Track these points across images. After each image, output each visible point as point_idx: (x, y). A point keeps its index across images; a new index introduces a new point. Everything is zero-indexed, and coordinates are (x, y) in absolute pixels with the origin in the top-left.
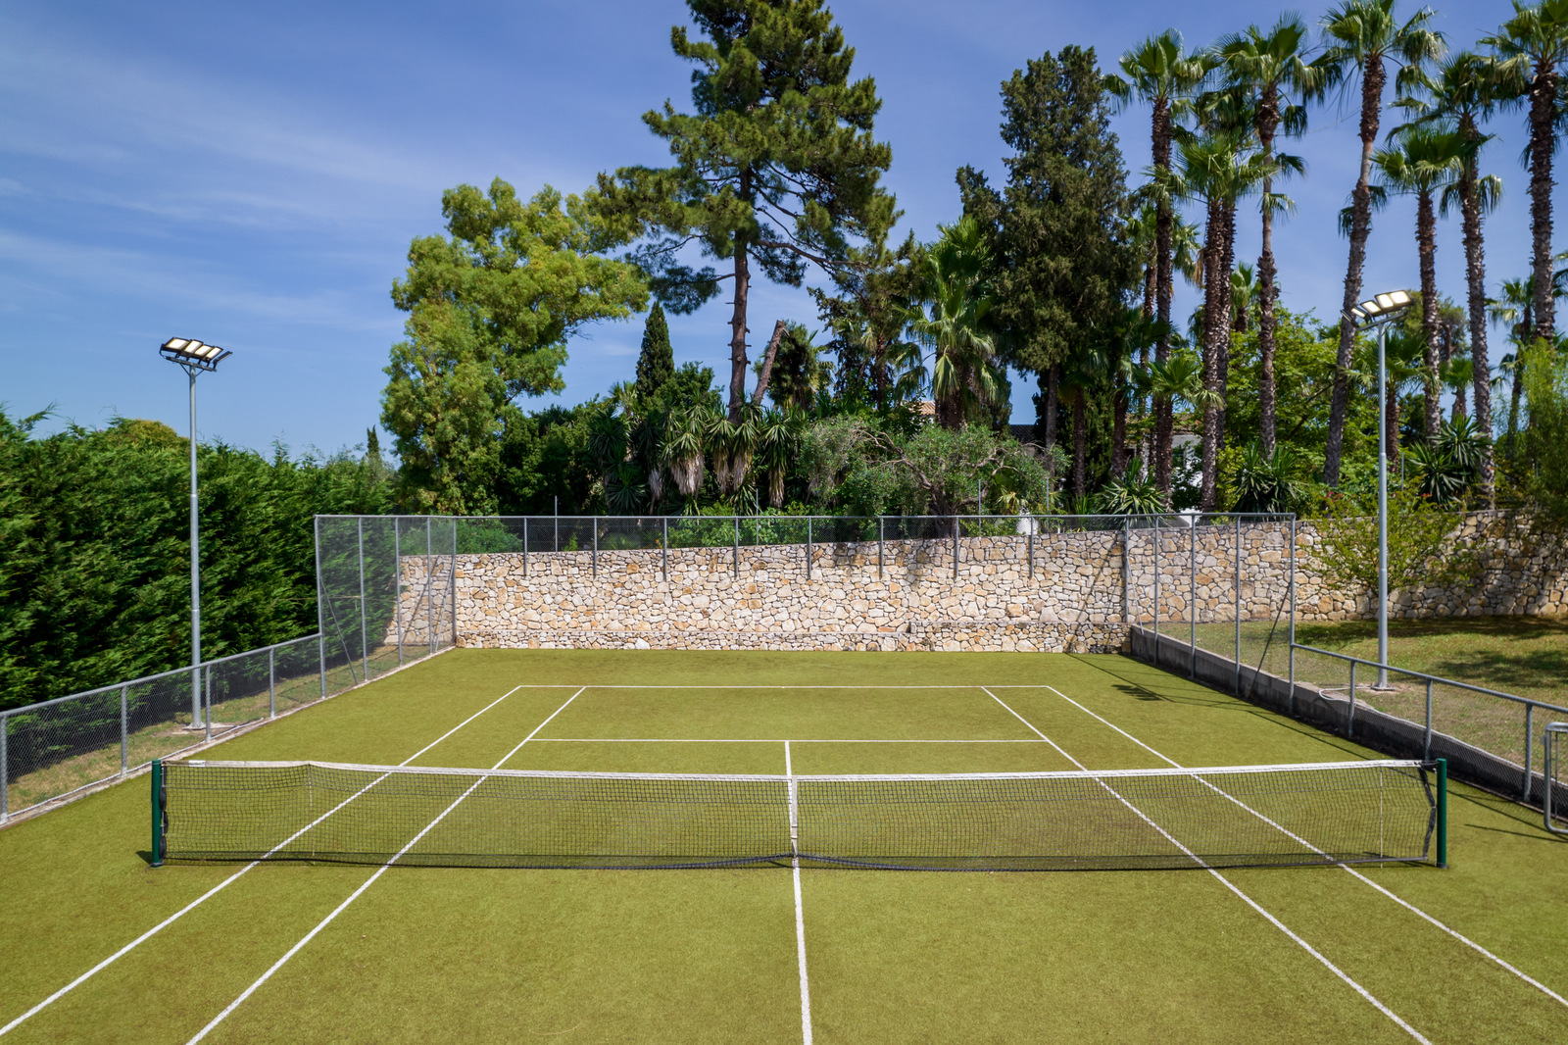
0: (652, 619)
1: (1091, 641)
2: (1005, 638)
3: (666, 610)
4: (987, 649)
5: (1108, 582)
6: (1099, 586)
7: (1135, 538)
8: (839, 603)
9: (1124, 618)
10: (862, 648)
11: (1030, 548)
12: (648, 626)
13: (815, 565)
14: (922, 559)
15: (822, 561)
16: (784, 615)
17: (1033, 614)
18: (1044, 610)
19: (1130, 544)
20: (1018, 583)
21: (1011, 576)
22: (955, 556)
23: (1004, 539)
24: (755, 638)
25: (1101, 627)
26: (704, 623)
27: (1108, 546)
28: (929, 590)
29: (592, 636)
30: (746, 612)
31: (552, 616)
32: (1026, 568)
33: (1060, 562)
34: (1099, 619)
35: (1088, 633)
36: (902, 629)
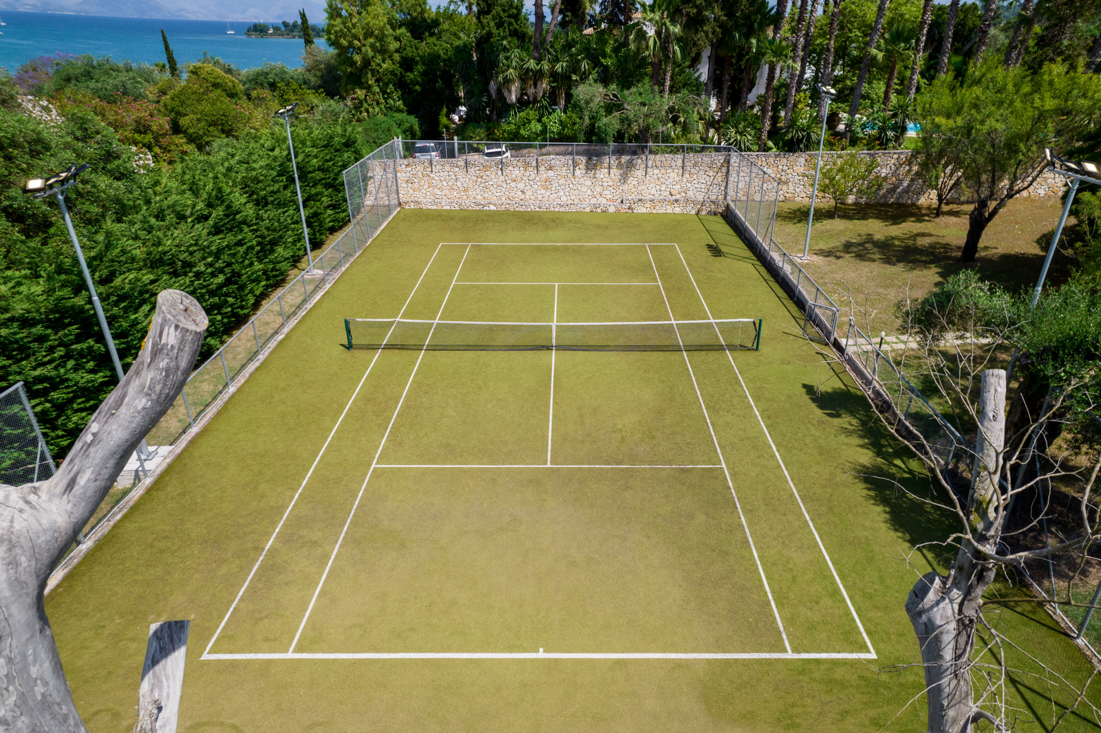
0: (497, 194)
1: (708, 209)
2: (668, 207)
3: (504, 190)
4: (659, 212)
5: (720, 180)
6: (715, 182)
7: (735, 158)
8: (589, 187)
9: (725, 198)
10: (600, 211)
11: (683, 161)
12: (495, 198)
13: (577, 168)
14: (630, 166)
15: (581, 166)
16: (562, 193)
17: (683, 194)
18: (688, 192)
19: (732, 161)
20: (677, 179)
21: (673, 175)
22: (646, 165)
23: (671, 156)
24: (547, 205)
25: (714, 202)
26: (523, 197)
27: (722, 161)
28: (632, 181)
29: (468, 204)
30: (543, 192)
31: (447, 192)
32: (681, 171)
33: (697, 168)
34: (713, 198)
35: (707, 205)
36: (619, 201)
